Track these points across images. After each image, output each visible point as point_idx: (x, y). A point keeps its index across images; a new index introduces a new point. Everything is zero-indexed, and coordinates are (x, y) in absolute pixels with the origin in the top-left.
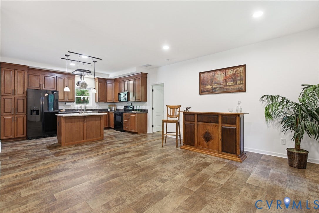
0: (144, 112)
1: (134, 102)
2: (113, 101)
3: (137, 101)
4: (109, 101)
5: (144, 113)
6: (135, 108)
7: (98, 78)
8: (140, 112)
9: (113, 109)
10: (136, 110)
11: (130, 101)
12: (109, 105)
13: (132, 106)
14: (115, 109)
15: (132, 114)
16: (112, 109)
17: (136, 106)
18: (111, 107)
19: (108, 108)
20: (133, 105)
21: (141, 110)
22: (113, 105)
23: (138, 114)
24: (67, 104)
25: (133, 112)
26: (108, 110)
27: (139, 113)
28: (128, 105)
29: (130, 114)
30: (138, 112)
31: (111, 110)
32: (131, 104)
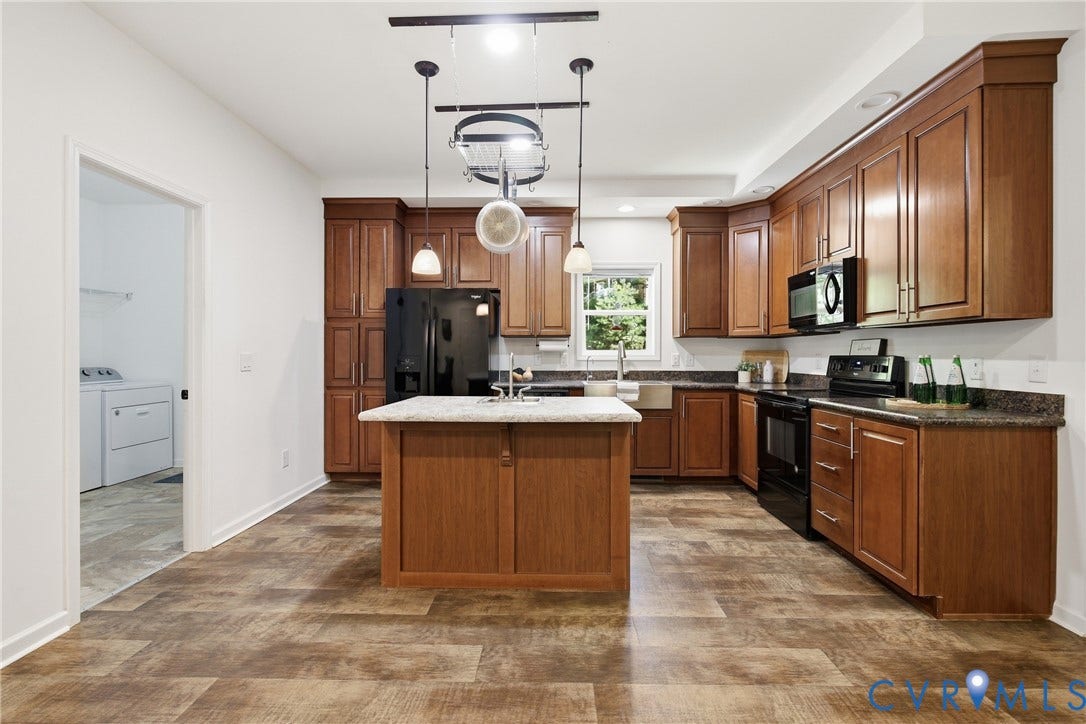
0: (1020, 420)
1: (908, 326)
2: (761, 331)
3: (926, 315)
4: (737, 332)
5: (1011, 427)
6: (917, 376)
7: (681, 210)
8: (963, 414)
9: (768, 376)
10: (928, 392)
11: (872, 321)
12: (747, 352)
13: (889, 363)
14: (776, 374)
15: (878, 425)
16: (761, 376)
17: (925, 361)
18: (754, 360)
19: (741, 368)
20: (897, 349)
21: (979, 399)
22: (767, 353)
23: (939, 434)
24: (544, 346)
25: (892, 405)
26: (736, 381)
27: (952, 426)
28: (855, 352)
29: (864, 422)
30: (940, 409)
31: (756, 377)
32: (884, 343)
